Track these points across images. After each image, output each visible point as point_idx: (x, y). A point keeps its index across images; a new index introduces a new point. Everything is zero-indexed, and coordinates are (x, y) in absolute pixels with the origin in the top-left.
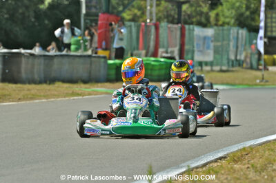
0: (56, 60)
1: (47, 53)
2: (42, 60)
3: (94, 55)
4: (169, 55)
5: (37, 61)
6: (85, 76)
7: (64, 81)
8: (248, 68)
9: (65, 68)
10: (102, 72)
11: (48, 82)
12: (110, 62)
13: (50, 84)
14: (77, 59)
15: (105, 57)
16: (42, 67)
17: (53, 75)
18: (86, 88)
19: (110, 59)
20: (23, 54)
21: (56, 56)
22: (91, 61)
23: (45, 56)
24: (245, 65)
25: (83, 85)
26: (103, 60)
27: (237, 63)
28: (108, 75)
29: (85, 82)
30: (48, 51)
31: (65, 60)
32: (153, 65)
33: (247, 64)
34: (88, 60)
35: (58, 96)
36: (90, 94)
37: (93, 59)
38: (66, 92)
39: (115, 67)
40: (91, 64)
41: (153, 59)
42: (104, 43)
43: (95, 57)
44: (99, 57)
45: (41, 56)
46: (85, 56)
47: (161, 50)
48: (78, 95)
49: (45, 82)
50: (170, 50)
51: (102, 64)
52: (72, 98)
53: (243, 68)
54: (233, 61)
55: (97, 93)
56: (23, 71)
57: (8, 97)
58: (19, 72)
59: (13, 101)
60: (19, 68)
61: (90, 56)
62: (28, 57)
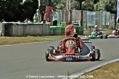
0: (28, 26)
1: (24, 24)
2: (22, 27)
3: (44, 24)
4: (76, 24)
5: (19, 27)
6: (40, 33)
7: (31, 35)
8: (111, 29)
9: (32, 30)
10: (48, 31)
11: (24, 36)
12: (51, 27)
13: (25, 37)
14: (37, 26)
15: (48, 25)
16: (22, 29)
17: (27, 32)
18: (41, 38)
20: (14, 24)
21: (28, 24)
23: (23, 25)
24: (109, 27)
25: (39, 37)
26: (48, 26)
27: (106, 26)
28: (50, 32)
30: (24, 23)
31: (32, 26)
33: (110, 27)
34: (41, 26)
35: (29, 42)
36: (42, 41)
37: (44, 26)
38: (32, 40)
39: (53, 29)
40: (43, 28)
42: (48, 19)
43: (44, 25)
44: (46, 25)
45: (21, 25)
46: (40, 24)
47: (73, 21)
48: (37, 41)
49: (23, 36)
50: (77, 21)
51: (47, 28)
52: (35, 43)
53: (108, 29)
54: (104, 26)
55: (45, 40)
56: (13, 31)
57: (7, 43)
58: (12, 32)
59: (9, 44)
60: (12, 30)
61: (42, 24)
62: (15, 25)
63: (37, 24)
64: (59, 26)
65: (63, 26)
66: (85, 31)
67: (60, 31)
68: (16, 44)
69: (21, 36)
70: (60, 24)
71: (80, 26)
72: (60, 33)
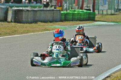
0: (38, 12)
2: (32, 12)
4: (88, 8)
5: (30, 13)
6: (51, 19)
7: (42, 22)
9: (42, 16)
10: (58, 17)
12: (62, 12)
13: (35, 23)
14: (47, 12)
15: (60, 10)
16: (32, 16)
17: (37, 19)
19: (62, 11)
20: (24, 10)
21: (38, 10)
22: (54, 12)
25: (50, 24)
26: (59, 11)
28: (61, 18)
29: (51, 22)
31: (43, 12)
32: (81, 14)
34: (52, 12)
35: (39, 31)
37: (54, 11)
39: (64, 14)
40: (54, 14)
41: (81, 10)
44: (57, 10)
45: (31, 10)
46: (51, 10)
48: (47, 30)
49: (33, 22)
50: (88, 5)
51: (58, 13)
52: (45, 32)
56: (24, 17)
57: (17, 32)
58: (22, 18)
59: (19, 34)
60: (22, 16)
61: (53, 10)
62: (26, 11)
63: (48, 10)
64: (71, 11)
65: (75, 11)
66: (96, 15)
67: (71, 17)
68: (25, 34)
69: (31, 23)
70: (72, 9)
71: (92, 11)
72: (71, 19)
